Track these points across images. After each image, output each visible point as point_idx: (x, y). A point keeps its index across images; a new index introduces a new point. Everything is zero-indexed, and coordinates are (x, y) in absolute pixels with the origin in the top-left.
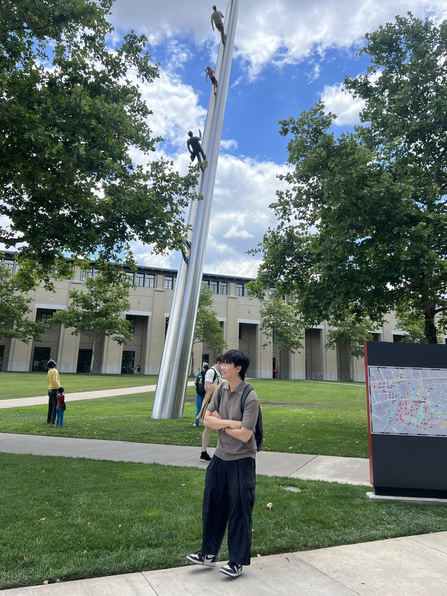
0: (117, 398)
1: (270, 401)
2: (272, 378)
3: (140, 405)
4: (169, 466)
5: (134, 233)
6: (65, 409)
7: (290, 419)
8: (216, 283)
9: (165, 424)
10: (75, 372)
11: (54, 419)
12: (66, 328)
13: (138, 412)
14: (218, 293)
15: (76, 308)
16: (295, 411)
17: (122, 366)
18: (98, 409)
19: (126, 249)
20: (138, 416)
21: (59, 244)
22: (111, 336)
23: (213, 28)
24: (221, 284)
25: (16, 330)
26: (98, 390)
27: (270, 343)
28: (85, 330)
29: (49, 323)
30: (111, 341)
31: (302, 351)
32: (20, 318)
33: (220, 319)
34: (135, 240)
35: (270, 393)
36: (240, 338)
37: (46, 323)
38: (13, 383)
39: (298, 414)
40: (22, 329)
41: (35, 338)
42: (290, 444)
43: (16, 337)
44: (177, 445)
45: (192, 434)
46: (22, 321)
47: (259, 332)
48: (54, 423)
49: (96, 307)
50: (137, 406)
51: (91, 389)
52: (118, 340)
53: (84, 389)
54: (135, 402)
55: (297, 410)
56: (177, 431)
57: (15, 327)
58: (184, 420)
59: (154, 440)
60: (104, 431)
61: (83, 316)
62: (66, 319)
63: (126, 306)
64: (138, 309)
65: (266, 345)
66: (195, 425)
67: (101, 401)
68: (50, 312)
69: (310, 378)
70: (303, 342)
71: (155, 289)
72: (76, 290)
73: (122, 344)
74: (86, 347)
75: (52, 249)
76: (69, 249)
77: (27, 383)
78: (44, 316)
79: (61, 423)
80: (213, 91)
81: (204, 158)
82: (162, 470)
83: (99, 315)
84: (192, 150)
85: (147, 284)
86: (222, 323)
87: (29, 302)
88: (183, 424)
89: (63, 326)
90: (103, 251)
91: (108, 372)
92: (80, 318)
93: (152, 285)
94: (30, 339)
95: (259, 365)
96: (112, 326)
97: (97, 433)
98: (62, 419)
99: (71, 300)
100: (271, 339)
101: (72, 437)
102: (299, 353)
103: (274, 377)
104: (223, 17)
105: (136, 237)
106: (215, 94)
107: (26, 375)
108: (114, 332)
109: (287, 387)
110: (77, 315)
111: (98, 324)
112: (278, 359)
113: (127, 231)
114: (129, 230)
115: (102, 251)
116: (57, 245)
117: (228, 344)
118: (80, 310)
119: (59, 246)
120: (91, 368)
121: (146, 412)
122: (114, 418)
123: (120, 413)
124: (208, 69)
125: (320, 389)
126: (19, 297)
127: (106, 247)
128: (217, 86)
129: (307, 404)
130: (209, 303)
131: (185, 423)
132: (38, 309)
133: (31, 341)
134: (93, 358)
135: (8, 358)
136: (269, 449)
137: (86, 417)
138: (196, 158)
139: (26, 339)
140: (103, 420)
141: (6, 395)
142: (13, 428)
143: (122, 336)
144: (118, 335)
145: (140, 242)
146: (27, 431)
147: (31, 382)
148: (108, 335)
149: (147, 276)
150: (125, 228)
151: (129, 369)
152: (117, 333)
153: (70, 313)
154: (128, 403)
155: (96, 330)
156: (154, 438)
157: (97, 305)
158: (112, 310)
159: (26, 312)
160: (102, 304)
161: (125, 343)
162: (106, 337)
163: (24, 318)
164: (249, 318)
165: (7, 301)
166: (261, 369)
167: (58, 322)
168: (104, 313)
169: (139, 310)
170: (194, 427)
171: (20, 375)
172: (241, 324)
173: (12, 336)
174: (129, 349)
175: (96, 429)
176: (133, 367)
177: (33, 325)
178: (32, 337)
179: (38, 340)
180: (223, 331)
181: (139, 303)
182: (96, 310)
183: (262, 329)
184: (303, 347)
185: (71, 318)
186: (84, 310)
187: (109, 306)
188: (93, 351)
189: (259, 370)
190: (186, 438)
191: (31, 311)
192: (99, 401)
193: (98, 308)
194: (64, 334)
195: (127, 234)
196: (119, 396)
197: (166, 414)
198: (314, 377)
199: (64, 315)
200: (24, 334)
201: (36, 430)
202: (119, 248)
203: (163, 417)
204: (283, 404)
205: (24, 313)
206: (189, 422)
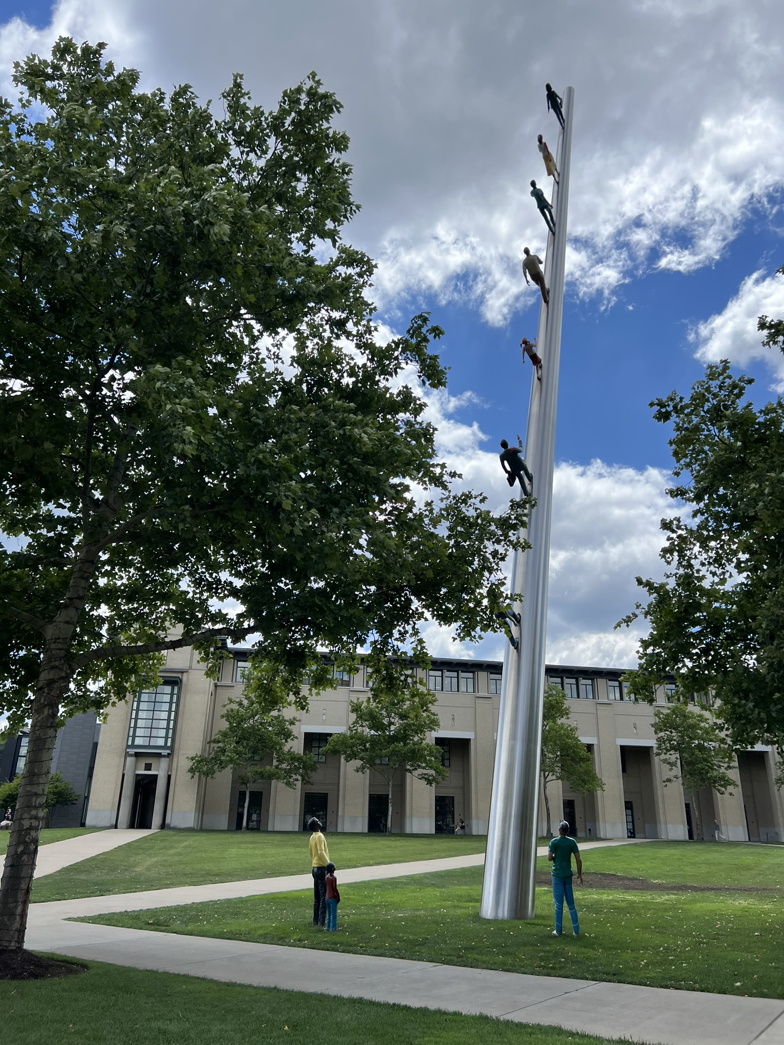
0: (427, 878)
1: (689, 884)
2: (687, 838)
3: (463, 890)
4: (508, 1021)
5: (424, 610)
6: (338, 900)
7: (730, 922)
8: (573, 681)
9: (504, 930)
10: (366, 830)
11: (324, 918)
12: (348, 761)
13: (461, 904)
14: (578, 697)
15: (360, 729)
16: (737, 903)
17: (436, 821)
18: (395, 897)
19: (412, 635)
20: (459, 911)
21: (312, 633)
22: (416, 773)
23: (528, 282)
24: (582, 682)
25: (277, 767)
26: (399, 862)
27: (676, 777)
28: (375, 764)
29: (323, 755)
30: (416, 780)
31: (737, 791)
32: (281, 749)
33: (585, 740)
34: (426, 619)
35: (688, 869)
36: (624, 770)
37: (319, 755)
38: (273, 851)
39: (744, 910)
40: (284, 766)
41: (303, 780)
42: (736, 977)
43: (277, 779)
44: (525, 973)
45: (551, 951)
46: (284, 754)
47: (656, 759)
48: (323, 924)
49: (389, 726)
50: (459, 893)
51: (388, 860)
52: (426, 779)
53: (378, 860)
54: (455, 884)
55: (741, 903)
56: (525, 945)
57: (275, 763)
58: (536, 921)
59: (484, 962)
60: (401, 940)
61: (371, 741)
62: (346, 747)
63: (433, 724)
64: (453, 728)
65: (669, 780)
66: (555, 932)
67: (402, 883)
68: (322, 738)
69: (757, 839)
70: (734, 775)
71: (477, 695)
72: (360, 700)
73: (434, 785)
74: (380, 791)
75: (302, 642)
76: (327, 642)
77: (292, 850)
78: (315, 744)
79: (334, 926)
80: (536, 376)
81: (530, 479)
82: (495, 1033)
83: (394, 739)
84: (509, 469)
85: (463, 688)
86: (590, 747)
87: (292, 723)
88: (534, 930)
89: (343, 757)
90: (378, 641)
91: (415, 831)
92: (368, 745)
93: (471, 689)
94: (297, 780)
95: (662, 817)
96: (416, 756)
97: (390, 945)
98: (335, 917)
99: (353, 716)
100: (677, 771)
101: (349, 952)
102: (731, 794)
103: (691, 836)
104: (541, 263)
105: (427, 614)
106: (539, 379)
107: (292, 837)
108: (419, 766)
109: (716, 855)
110: (362, 740)
111: (394, 753)
112: (694, 805)
113: (413, 607)
114: (416, 604)
115: (375, 642)
116: (309, 637)
117: (604, 780)
118: (368, 732)
119: (312, 637)
120: (389, 825)
121: (471, 904)
122: (420, 917)
123: (429, 906)
124: (525, 342)
125: (778, 860)
126: (277, 718)
127: (381, 633)
128: (541, 367)
129: (758, 890)
130: (565, 713)
131: (537, 928)
132: (306, 734)
133: (299, 784)
134: (390, 809)
135: (268, 811)
136: (697, 986)
137: (376, 913)
138: (517, 481)
139: (291, 780)
140: (402, 919)
141: (261, 872)
142: (261, 932)
143: (433, 772)
144: (425, 771)
145: (435, 622)
146: (280, 939)
147: (298, 849)
148: (410, 771)
149: (462, 675)
150: (409, 602)
151: (447, 826)
152: (424, 768)
153: (352, 738)
154: (443, 887)
155: (391, 763)
156: (485, 958)
157: (391, 723)
158: (413, 730)
159: (289, 740)
160: (397, 722)
161: (437, 783)
162: (408, 774)
163: (286, 749)
164: (637, 736)
165: (261, 724)
166: (666, 824)
167: (336, 752)
168: (402, 736)
169: (455, 730)
170: (555, 936)
171: (285, 837)
172: (623, 748)
173: (271, 776)
174: (445, 793)
175: (389, 936)
176: (453, 823)
177: (299, 758)
178: (299, 778)
179: (308, 782)
180: (594, 759)
181: (453, 719)
182: (390, 731)
183: (660, 754)
184: (736, 785)
185: (354, 745)
186: (373, 732)
187: (408, 725)
188: (390, 797)
189: (663, 826)
190: (542, 959)
191: (296, 738)
192: (398, 883)
193: (393, 727)
194: (345, 771)
195: (413, 610)
196: (429, 873)
197: (504, 912)
198: (763, 837)
199: (342, 739)
200: (288, 772)
201: (295, 937)
202: (403, 634)
203: (500, 915)
204: (713, 889)
205: (286, 741)
206: (545, 926)
